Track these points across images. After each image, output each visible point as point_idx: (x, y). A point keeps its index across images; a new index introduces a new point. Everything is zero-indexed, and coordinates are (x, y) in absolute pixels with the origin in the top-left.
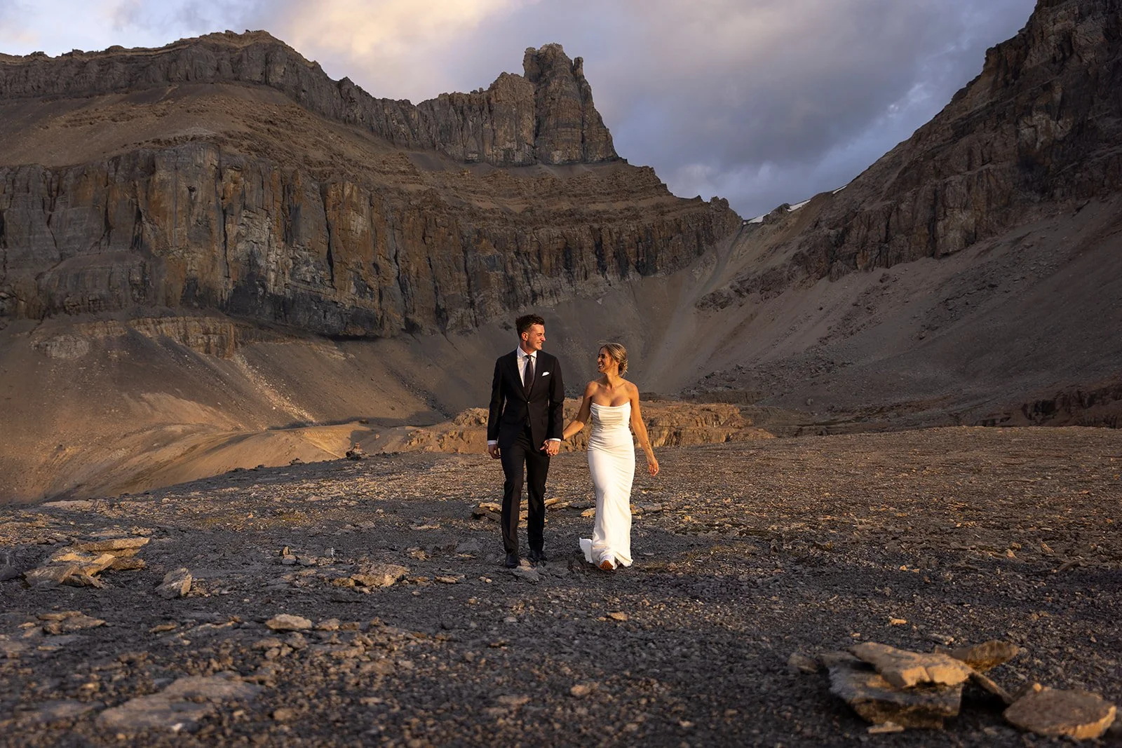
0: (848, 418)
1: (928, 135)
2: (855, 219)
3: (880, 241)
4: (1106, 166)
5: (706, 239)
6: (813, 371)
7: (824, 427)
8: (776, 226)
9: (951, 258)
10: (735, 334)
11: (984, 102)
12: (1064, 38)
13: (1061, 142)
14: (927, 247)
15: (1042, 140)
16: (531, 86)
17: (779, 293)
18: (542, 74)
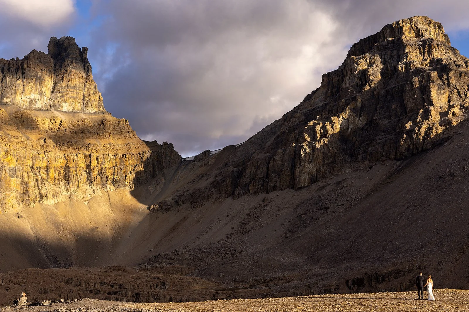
0: (245, 286)
1: (291, 118)
2: (249, 163)
3: (263, 177)
4: (384, 145)
5: (158, 168)
6: (223, 255)
7: (231, 291)
8: (202, 163)
9: (303, 190)
10: (173, 229)
11: (321, 103)
12: (362, 74)
13: (361, 129)
14: (290, 183)
15: (351, 127)
16: (52, 61)
17: (202, 205)
18: (60, 54)
